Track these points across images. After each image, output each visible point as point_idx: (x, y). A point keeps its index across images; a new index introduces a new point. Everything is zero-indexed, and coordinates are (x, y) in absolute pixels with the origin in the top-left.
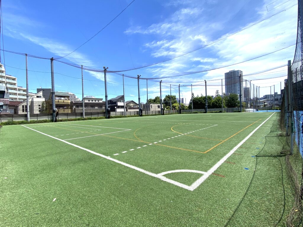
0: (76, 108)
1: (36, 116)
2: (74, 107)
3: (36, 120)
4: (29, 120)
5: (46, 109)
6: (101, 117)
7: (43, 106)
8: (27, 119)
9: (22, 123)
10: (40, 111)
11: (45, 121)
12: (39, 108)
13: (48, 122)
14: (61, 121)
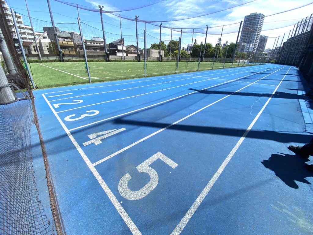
0: (80, 50)
1: (46, 56)
2: (78, 49)
3: (47, 59)
4: (42, 59)
5: (54, 49)
6: (102, 59)
7: (50, 47)
8: (39, 58)
9: (36, 61)
10: (48, 51)
11: (55, 61)
12: (48, 49)
13: (57, 62)
14: (68, 61)
